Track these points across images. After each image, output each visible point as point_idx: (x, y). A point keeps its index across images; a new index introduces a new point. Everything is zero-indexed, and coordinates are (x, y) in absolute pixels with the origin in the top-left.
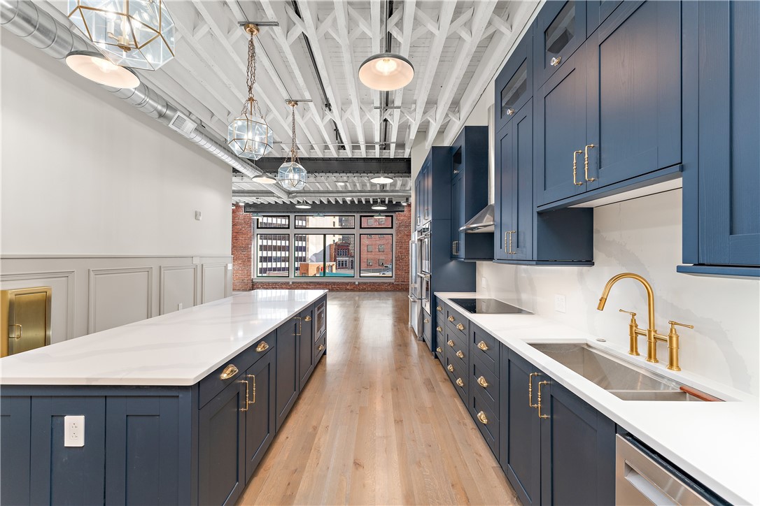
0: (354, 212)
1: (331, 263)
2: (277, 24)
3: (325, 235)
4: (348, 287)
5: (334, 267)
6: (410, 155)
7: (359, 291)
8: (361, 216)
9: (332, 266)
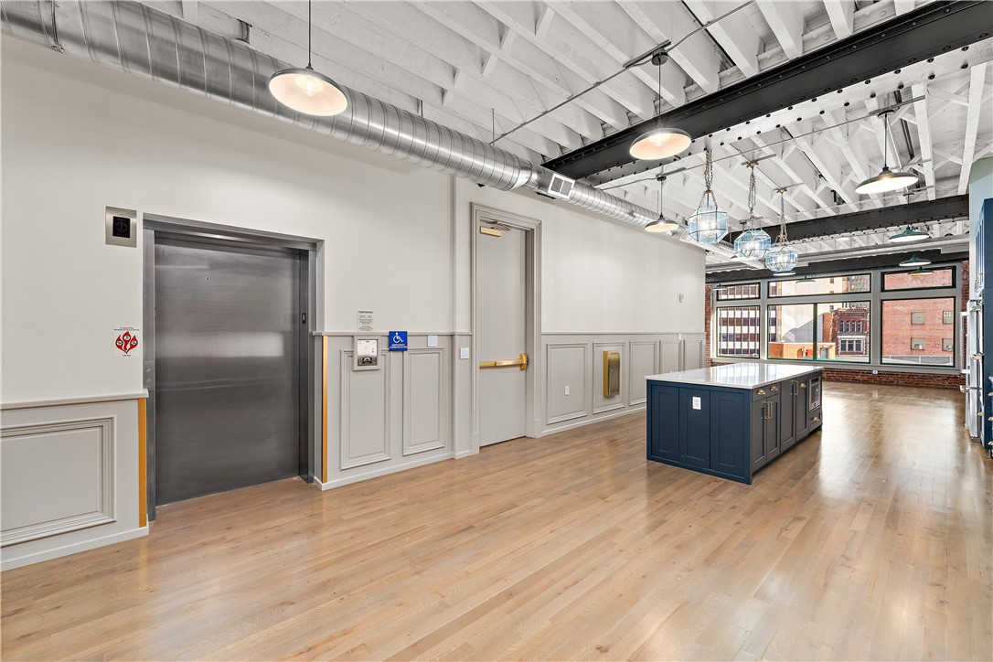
0: (869, 269)
1: (827, 345)
2: (775, 155)
3: (815, 304)
4: (857, 378)
5: (832, 352)
6: (968, 190)
7: (880, 383)
8: (883, 274)
9: (827, 349)
